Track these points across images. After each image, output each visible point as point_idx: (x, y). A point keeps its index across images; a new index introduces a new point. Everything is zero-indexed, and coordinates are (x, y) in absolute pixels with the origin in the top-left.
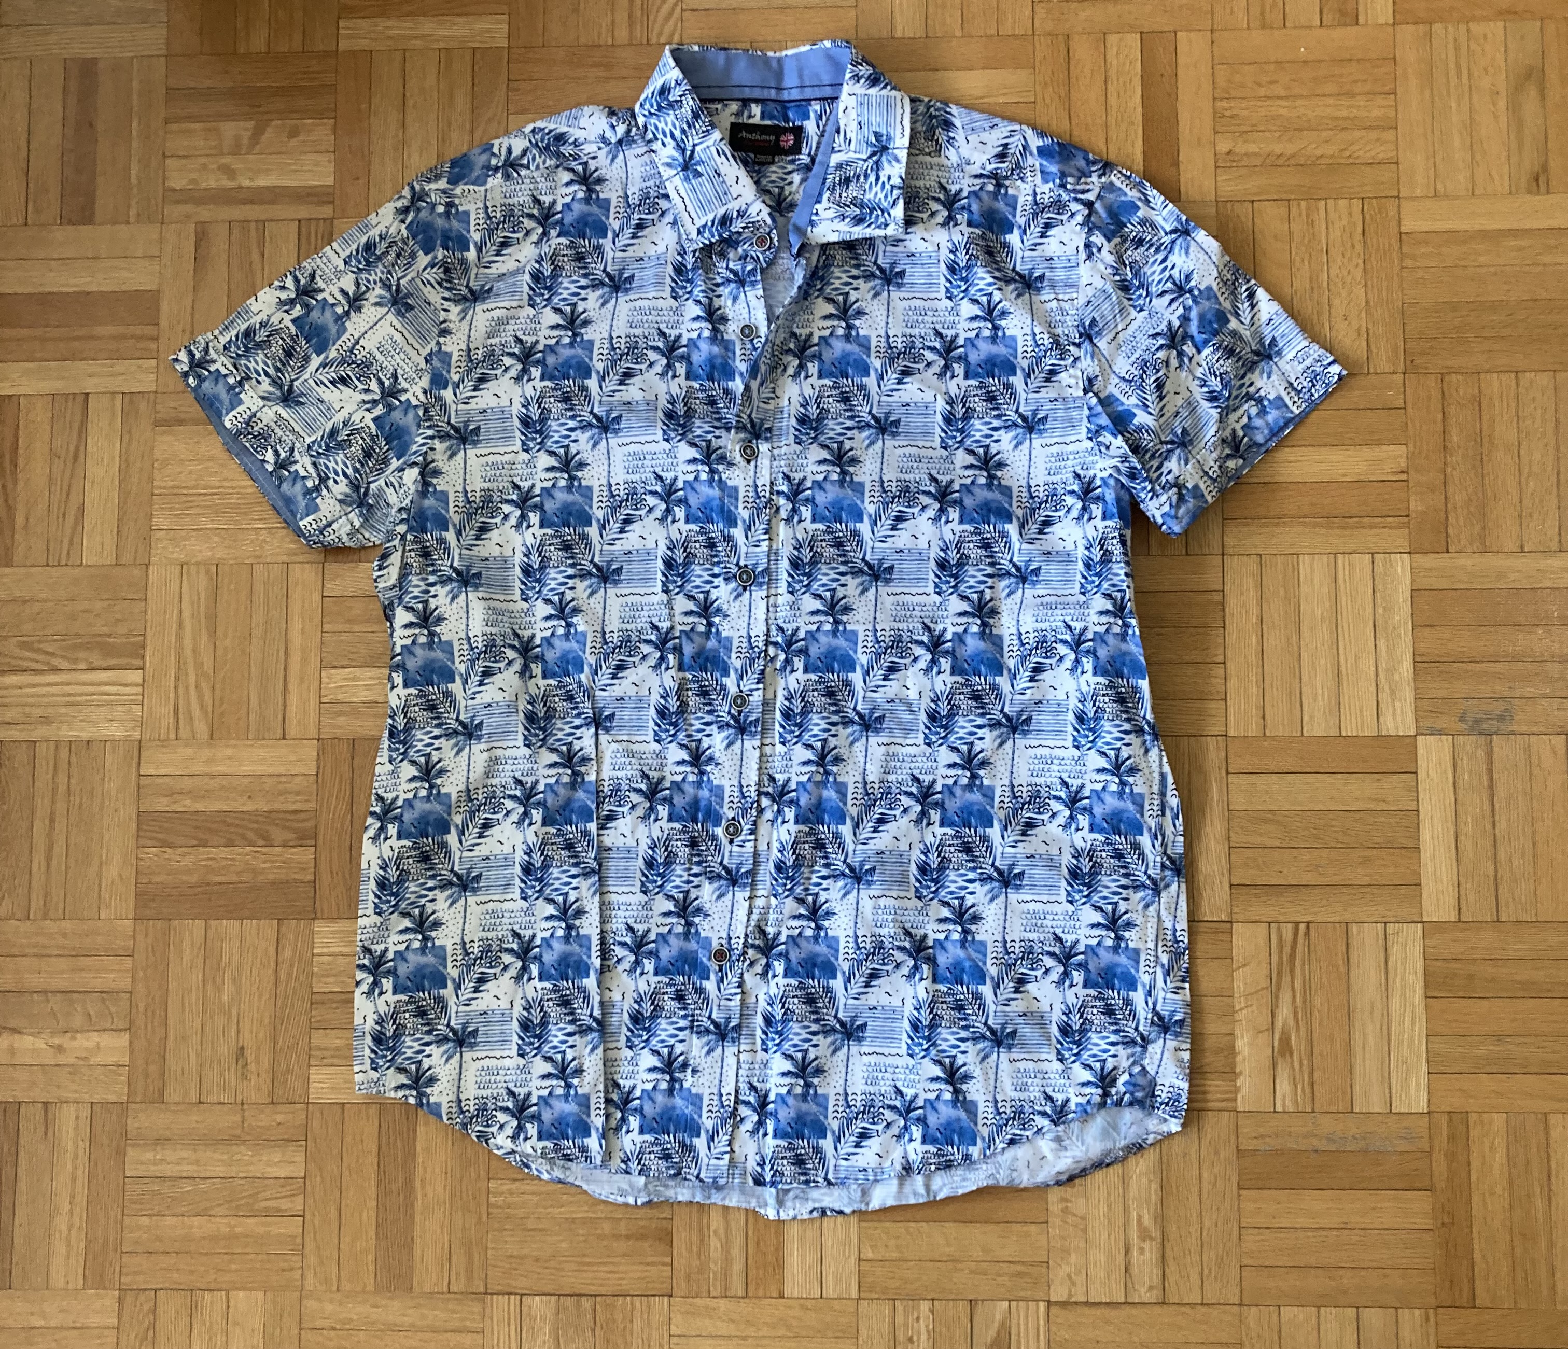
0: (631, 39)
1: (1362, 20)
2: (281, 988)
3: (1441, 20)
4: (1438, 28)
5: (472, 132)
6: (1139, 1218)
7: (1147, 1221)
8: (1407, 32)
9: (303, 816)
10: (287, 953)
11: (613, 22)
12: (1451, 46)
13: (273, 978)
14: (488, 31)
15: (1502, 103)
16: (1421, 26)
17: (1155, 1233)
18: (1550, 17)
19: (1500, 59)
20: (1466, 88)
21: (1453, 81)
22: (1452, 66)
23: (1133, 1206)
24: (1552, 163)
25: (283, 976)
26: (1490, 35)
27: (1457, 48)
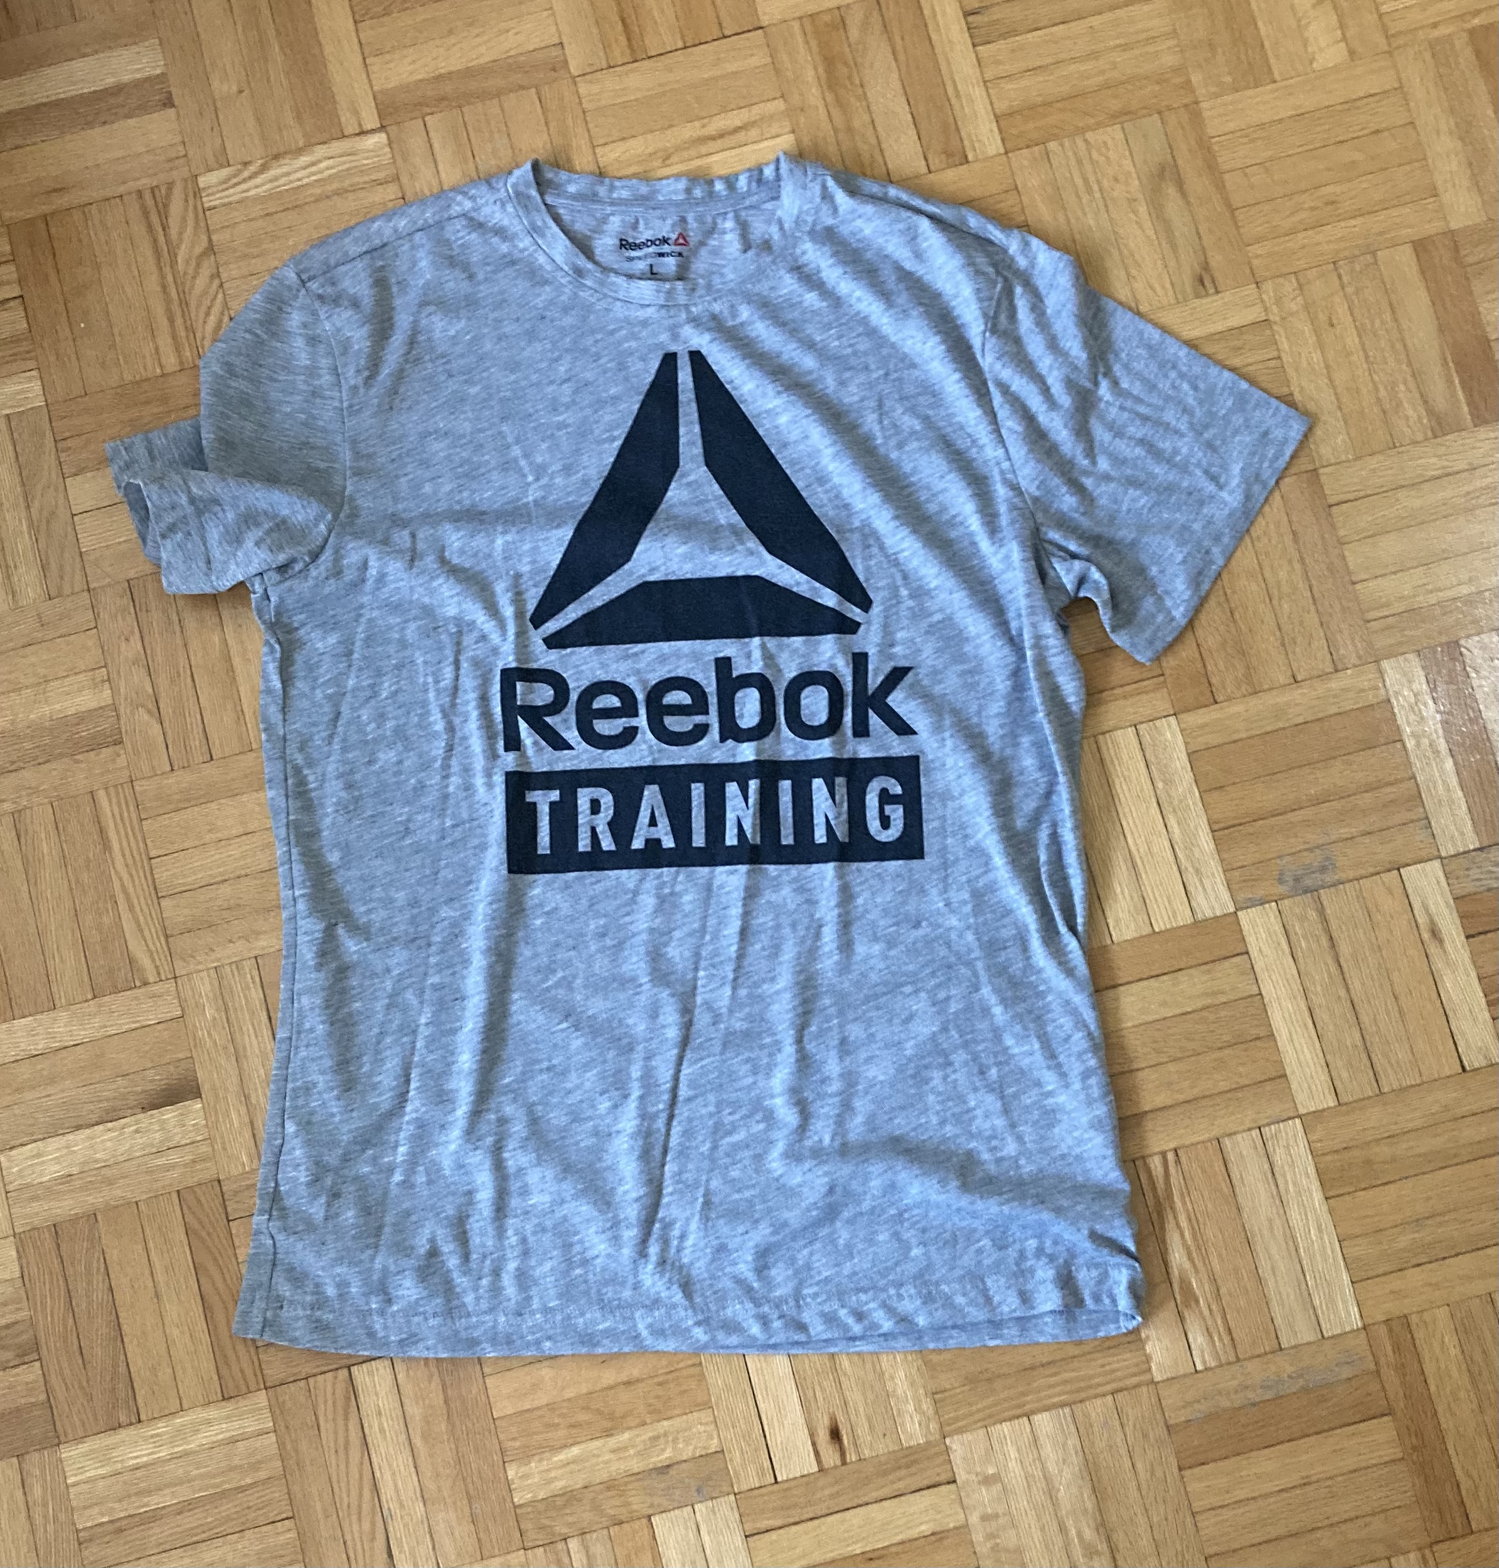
0: (181, 363)
1: (970, 157)
2: (40, 1533)
3: (1055, 137)
4: (1052, 145)
5: (28, 507)
6: (1080, 1535)
7: (1089, 1534)
8: (1022, 158)
9: (20, 1327)
10: (37, 1491)
11: (157, 349)
12: (1073, 162)
13: (27, 1527)
14: (23, 391)
15: (1143, 209)
16: (1036, 149)
17: (1103, 1547)
18: (1169, 108)
19: (1127, 164)
20: (1101, 204)
21: (1085, 199)
22: (1079, 181)
23: (1070, 1523)
24: (1213, 264)
25: (38, 1520)
26: (1110, 142)
27: (1080, 162)
